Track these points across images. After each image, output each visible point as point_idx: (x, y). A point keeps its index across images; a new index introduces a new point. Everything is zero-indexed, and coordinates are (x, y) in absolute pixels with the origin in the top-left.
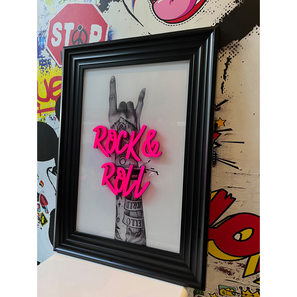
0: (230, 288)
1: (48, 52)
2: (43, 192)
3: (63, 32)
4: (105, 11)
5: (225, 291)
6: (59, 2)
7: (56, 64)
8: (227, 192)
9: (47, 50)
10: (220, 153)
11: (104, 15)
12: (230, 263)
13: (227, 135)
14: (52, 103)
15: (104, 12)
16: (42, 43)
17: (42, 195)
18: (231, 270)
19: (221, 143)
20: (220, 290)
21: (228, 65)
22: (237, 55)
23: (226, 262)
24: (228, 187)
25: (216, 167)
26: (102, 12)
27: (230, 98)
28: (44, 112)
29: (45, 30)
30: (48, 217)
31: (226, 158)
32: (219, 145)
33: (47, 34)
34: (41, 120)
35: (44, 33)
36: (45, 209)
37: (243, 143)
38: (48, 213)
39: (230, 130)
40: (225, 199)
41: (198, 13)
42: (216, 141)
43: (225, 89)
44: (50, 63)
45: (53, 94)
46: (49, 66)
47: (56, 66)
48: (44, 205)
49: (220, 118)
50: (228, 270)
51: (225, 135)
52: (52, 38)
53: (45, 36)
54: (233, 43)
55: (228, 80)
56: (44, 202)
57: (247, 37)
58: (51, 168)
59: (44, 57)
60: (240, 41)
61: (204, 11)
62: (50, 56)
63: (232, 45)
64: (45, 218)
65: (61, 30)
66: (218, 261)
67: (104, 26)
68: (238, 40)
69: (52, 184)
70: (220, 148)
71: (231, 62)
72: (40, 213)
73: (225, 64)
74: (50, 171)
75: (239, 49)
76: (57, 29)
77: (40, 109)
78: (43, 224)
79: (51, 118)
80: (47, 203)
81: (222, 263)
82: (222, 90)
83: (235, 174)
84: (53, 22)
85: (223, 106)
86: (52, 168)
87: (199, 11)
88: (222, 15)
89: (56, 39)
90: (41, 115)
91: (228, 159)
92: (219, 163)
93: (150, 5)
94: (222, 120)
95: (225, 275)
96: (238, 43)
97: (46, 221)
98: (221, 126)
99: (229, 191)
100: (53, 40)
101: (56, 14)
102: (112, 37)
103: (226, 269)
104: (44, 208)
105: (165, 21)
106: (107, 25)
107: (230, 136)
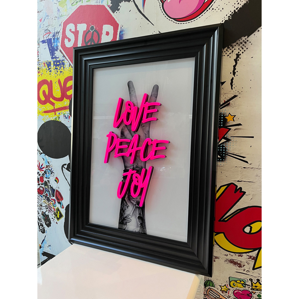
0: (240, 280)
1: (62, 53)
2: (59, 188)
3: (76, 33)
4: (117, 11)
5: (236, 283)
6: (72, 4)
7: (70, 64)
8: (237, 186)
9: (60, 51)
10: (230, 148)
11: (115, 15)
12: (240, 256)
13: (236, 130)
14: (66, 102)
15: (115, 12)
16: (55, 44)
17: (57, 191)
18: (241, 262)
19: (230, 138)
20: (230, 282)
21: (238, 61)
22: (246, 51)
23: (236, 255)
24: (238, 181)
25: (226, 161)
26: (114, 13)
27: (240, 93)
28: (59, 111)
29: (58, 31)
30: (63, 212)
31: (236, 152)
32: (228, 140)
33: (60, 35)
34: (56, 119)
35: (58, 34)
36: (61, 204)
37: (253, 137)
38: (63, 208)
39: (240, 125)
40: (235, 192)
41: (207, 10)
42: (225, 136)
43: (234, 84)
44: (63, 64)
45: (66, 93)
46: (63, 66)
47: (70, 66)
48: (59, 200)
49: (229, 113)
50: (238, 263)
51: (235, 130)
52: (66, 39)
53: (58, 37)
54: (242, 39)
55: (237, 75)
56: (59, 198)
57: (256, 33)
58: (65, 164)
59: (58, 58)
60: (249, 38)
61: (213, 9)
62: (64, 56)
63: (241, 41)
64: (60, 213)
65: (74, 31)
66: (228, 253)
67: (116, 26)
68: (246, 37)
69: (67, 180)
70: (229, 142)
71: (240, 58)
72: (56, 208)
73: (234, 60)
74: (65, 168)
75: (248, 45)
76: (70, 30)
77: (54, 108)
78: (58, 219)
79: (65, 116)
80: (62, 199)
81: (232, 256)
82: (232, 86)
83: (244, 168)
84: (66, 24)
85: (233, 102)
86: (67, 165)
87: (208, 9)
88: (231, 12)
89: (69, 40)
90: (55, 114)
91: (238, 154)
92: (228, 158)
93: (160, 4)
94: (232, 116)
95: (235, 267)
96: (247, 39)
97: (61, 216)
98: (231, 121)
99: (239, 185)
100: (66, 41)
101: (69, 16)
102: (123, 37)
103: (236, 261)
104: (59, 203)
105: (174, 19)
106: (118, 25)
107: (240, 131)
